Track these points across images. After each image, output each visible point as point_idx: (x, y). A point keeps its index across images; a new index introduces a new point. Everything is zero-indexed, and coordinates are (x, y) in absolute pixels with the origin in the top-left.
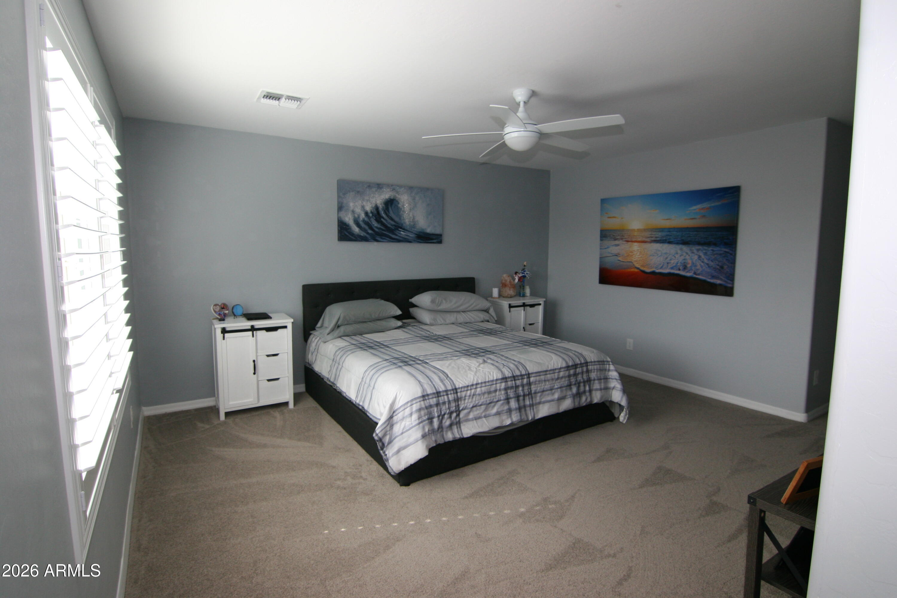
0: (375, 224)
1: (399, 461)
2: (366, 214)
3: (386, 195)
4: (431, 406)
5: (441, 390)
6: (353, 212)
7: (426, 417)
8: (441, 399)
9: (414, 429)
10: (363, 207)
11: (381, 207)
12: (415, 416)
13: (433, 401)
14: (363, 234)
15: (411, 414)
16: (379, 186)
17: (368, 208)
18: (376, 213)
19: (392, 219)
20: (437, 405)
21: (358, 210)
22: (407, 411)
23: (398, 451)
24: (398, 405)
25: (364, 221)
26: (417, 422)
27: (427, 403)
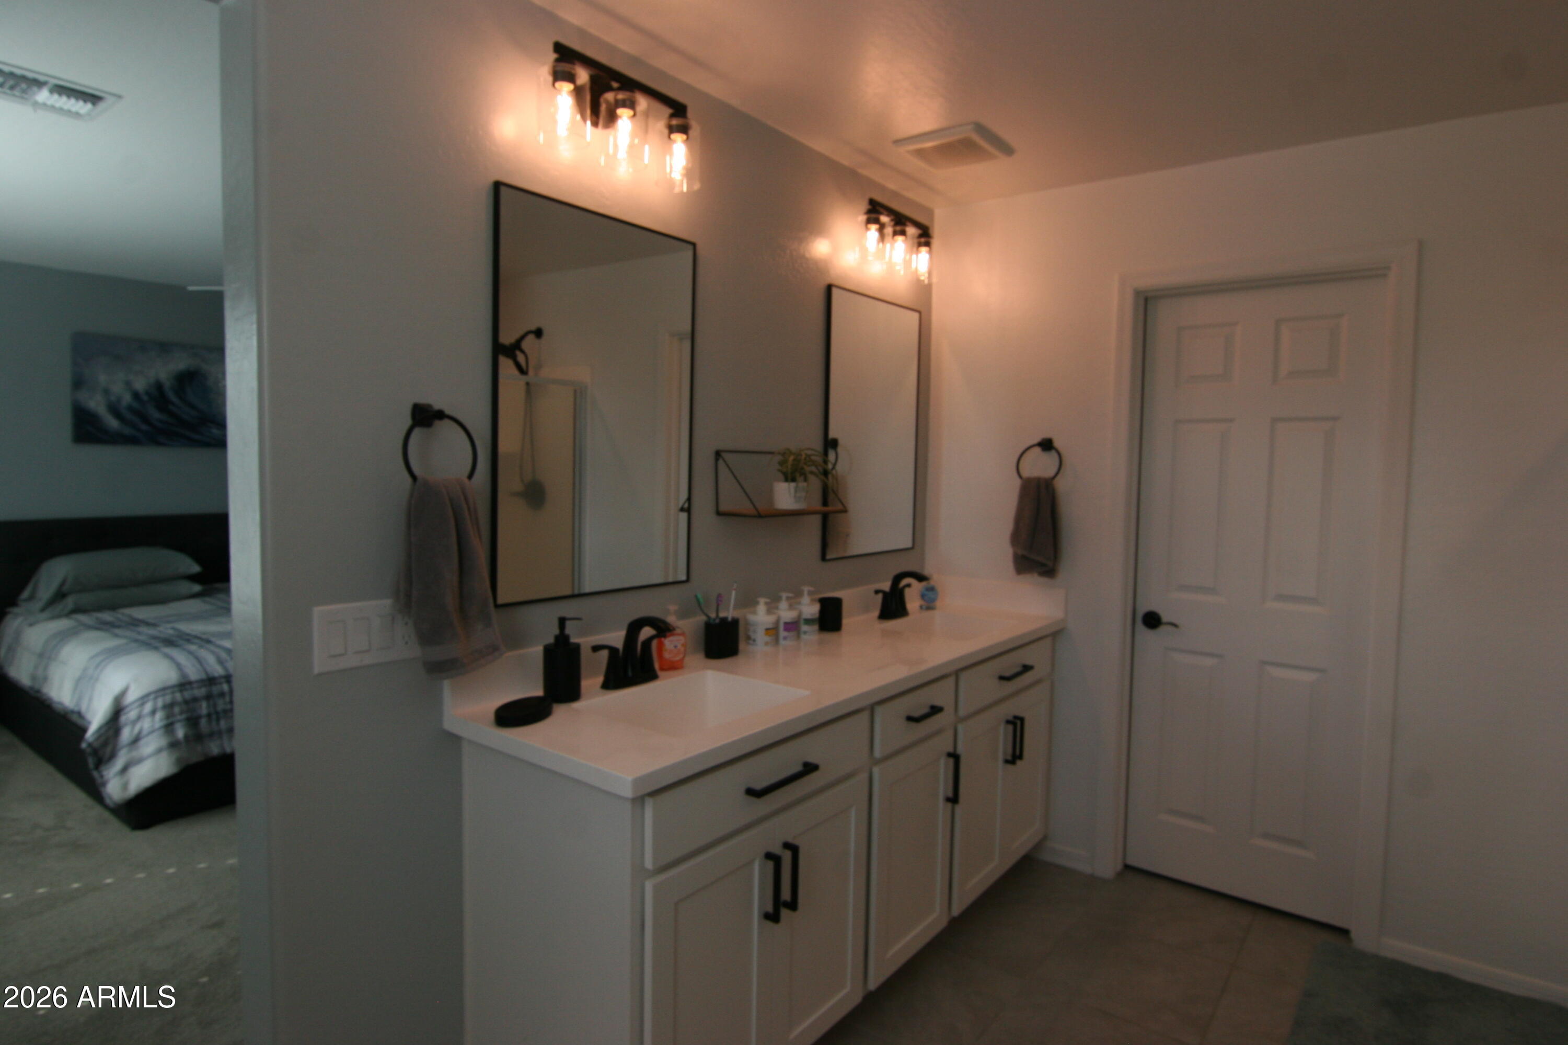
0: (155, 414)
1: (125, 786)
2: (136, 395)
3: (180, 363)
4: (195, 700)
5: (216, 675)
6: (106, 392)
7: (184, 716)
8: (215, 689)
9: (155, 734)
10: (128, 384)
11: (167, 385)
12: (159, 715)
13: (200, 692)
14: (127, 431)
15: (153, 712)
16: (164, 348)
17: (140, 385)
18: (158, 394)
19: (192, 406)
20: (208, 697)
21: (118, 389)
22: (148, 707)
23: (125, 770)
24: (131, 697)
25: (130, 408)
26: (164, 723)
27: (188, 695)
